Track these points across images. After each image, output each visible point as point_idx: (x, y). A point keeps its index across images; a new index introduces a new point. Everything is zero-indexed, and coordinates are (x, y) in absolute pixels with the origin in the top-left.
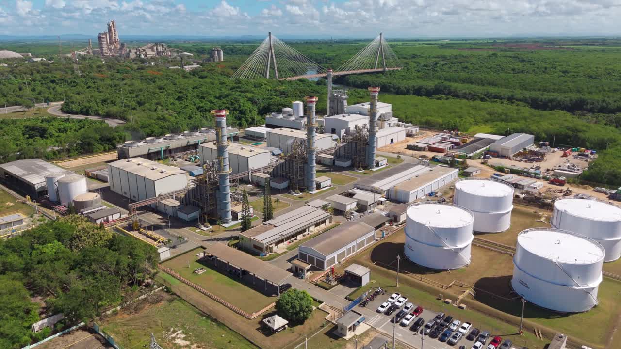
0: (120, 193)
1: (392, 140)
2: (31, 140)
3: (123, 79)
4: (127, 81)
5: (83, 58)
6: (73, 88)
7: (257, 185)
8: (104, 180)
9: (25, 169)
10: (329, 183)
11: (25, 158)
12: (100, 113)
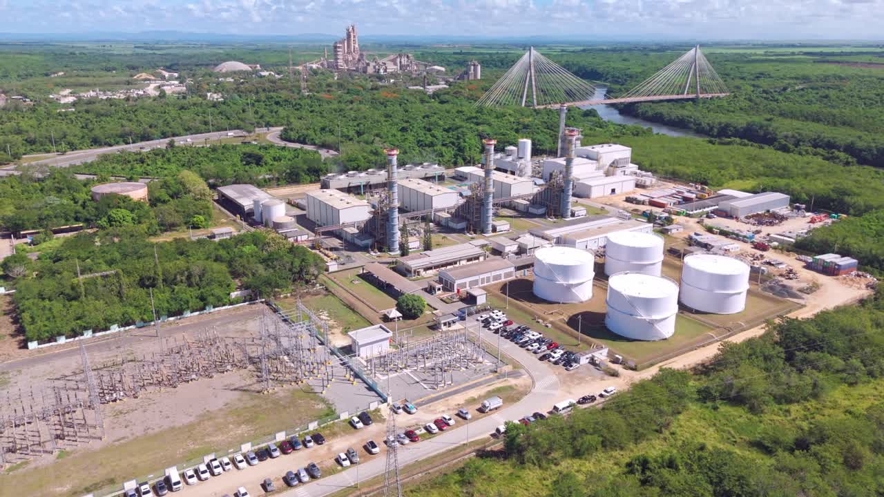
0: (313, 220)
1: (613, 191)
2: (247, 167)
3: (352, 102)
4: (355, 106)
5: (315, 72)
6: (296, 112)
7: (438, 224)
8: (302, 208)
9: (238, 193)
10: (507, 227)
11: (239, 183)
12: (317, 142)
